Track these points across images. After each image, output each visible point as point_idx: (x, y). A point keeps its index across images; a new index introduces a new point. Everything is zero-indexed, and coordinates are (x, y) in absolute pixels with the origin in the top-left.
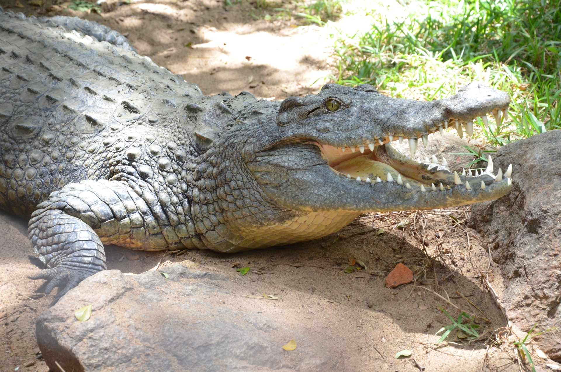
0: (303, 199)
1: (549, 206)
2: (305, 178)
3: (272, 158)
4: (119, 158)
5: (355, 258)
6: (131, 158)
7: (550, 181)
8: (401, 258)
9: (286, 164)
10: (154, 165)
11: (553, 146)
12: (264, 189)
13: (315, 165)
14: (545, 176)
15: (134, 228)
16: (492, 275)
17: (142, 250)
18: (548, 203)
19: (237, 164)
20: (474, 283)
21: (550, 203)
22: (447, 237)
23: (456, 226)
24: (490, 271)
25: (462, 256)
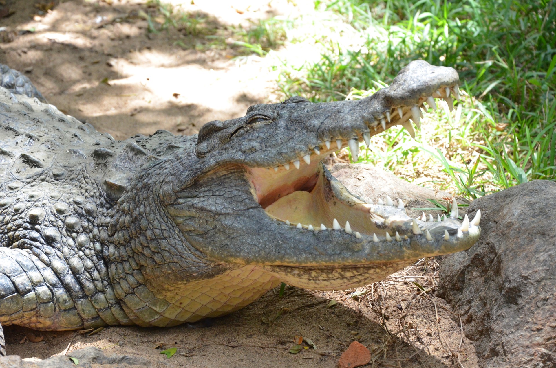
0: (233, 250)
1: (530, 272)
2: (236, 224)
3: (196, 200)
4: (20, 221)
5: (301, 336)
6: (34, 220)
7: (531, 241)
8: (357, 334)
9: (213, 208)
10: (62, 226)
11: (534, 200)
12: (187, 236)
13: (248, 209)
14: (526, 236)
15: (41, 303)
16: (465, 353)
17: (50, 330)
18: (528, 267)
19: (153, 208)
20: (443, 363)
21: (531, 267)
22: (411, 308)
23: (422, 295)
24: (462, 349)
25: (429, 332)
